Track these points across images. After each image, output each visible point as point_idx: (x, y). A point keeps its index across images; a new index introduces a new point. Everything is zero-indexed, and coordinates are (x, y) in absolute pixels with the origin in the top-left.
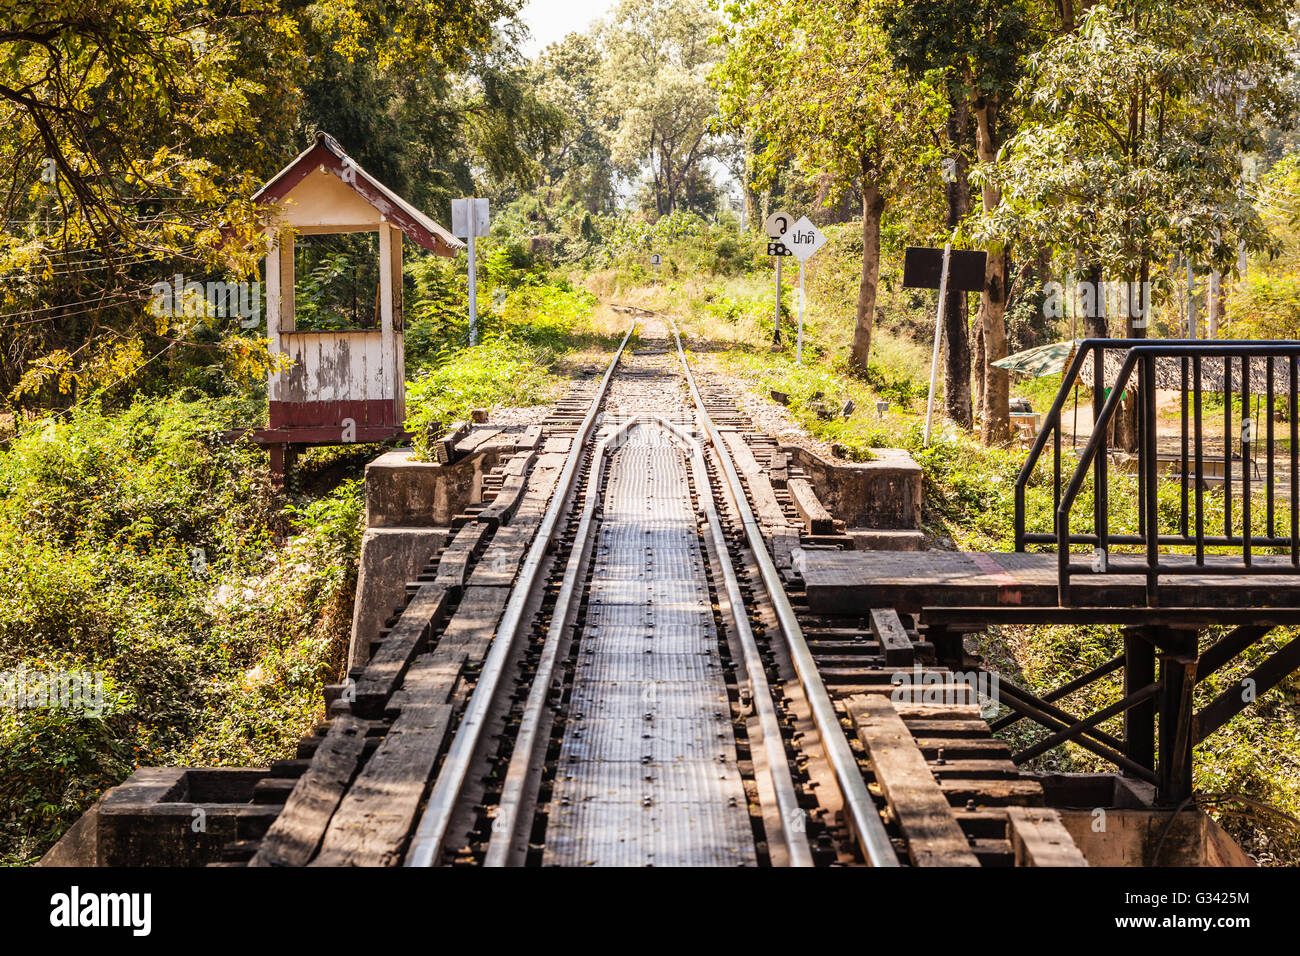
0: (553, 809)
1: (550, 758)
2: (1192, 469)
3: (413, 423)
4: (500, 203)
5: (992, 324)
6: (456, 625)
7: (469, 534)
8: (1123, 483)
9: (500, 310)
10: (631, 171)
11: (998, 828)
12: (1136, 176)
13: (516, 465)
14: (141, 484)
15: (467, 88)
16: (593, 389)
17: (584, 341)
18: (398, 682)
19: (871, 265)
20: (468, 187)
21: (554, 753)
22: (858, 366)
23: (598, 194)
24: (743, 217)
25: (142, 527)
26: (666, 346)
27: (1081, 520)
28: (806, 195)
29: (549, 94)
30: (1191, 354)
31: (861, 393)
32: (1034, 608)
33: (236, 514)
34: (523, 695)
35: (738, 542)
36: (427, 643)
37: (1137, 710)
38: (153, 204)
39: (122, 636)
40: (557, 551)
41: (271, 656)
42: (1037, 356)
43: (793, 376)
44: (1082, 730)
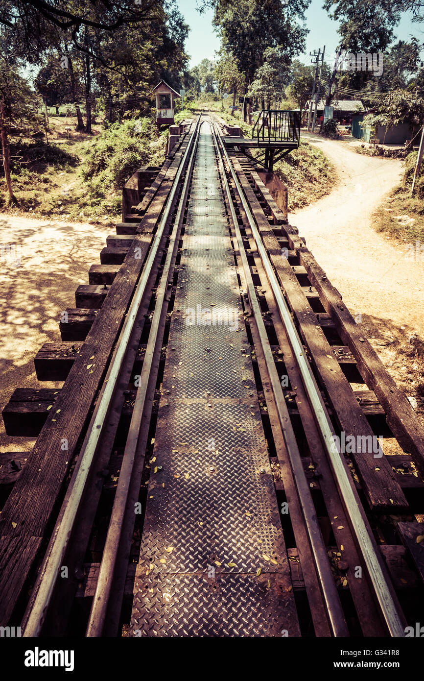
0: (194, 171)
1: (193, 165)
2: (275, 129)
3: (175, 121)
4: (186, 91)
5: (250, 108)
6: (182, 148)
7: (183, 136)
8: (266, 131)
9: (186, 106)
10: (203, 86)
11: (249, 174)
12: (269, 88)
13: (189, 126)
14: (140, 129)
15: (181, 74)
16: (198, 117)
17: (197, 110)
18: (174, 155)
19: (234, 100)
20: (182, 89)
21: (194, 164)
22: (232, 114)
23: (199, 90)
24: (218, 93)
25: (141, 135)
26: (208, 111)
27: (261, 135)
28: (226, 90)
29: (193, 75)
30: (276, 112)
31: (233, 118)
32: (255, 146)
33: (153, 133)
34: (190, 157)
35: (217, 137)
36: (178, 150)
37: (266, 159)
38: (141, 89)
39: (139, 150)
40: (194, 138)
41: (158, 152)
42: (255, 113)
43: (224, 115)
44: (259, 162)
